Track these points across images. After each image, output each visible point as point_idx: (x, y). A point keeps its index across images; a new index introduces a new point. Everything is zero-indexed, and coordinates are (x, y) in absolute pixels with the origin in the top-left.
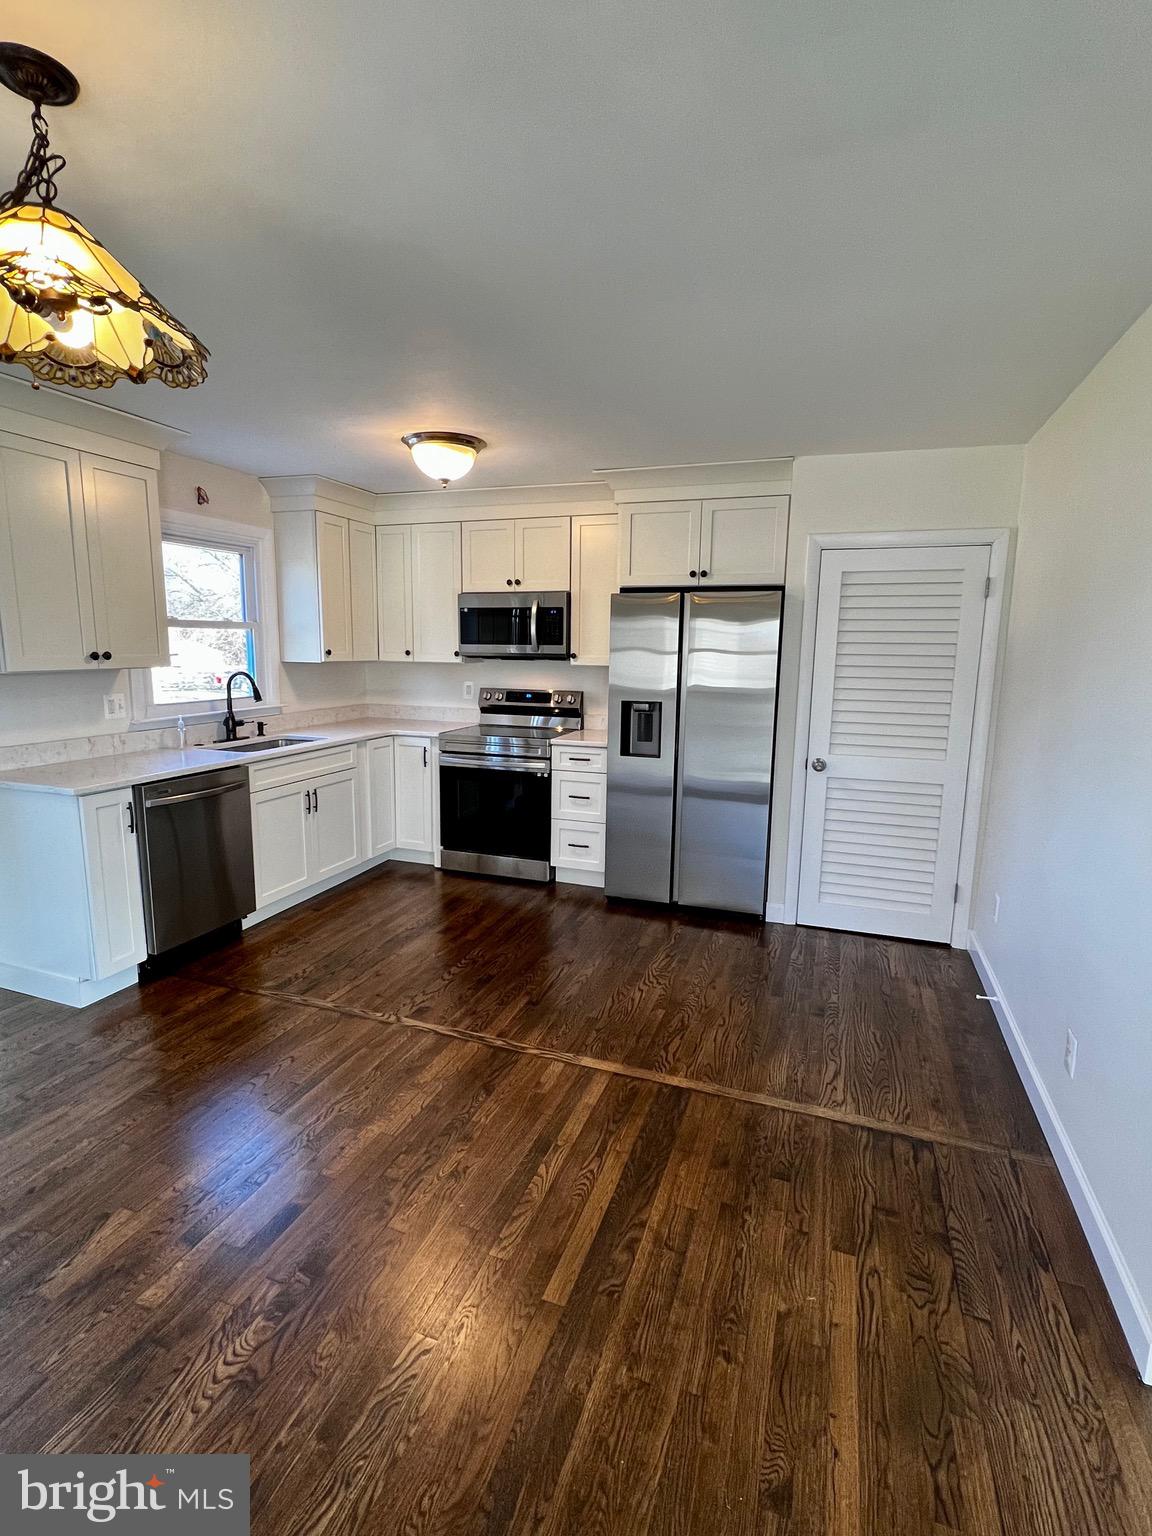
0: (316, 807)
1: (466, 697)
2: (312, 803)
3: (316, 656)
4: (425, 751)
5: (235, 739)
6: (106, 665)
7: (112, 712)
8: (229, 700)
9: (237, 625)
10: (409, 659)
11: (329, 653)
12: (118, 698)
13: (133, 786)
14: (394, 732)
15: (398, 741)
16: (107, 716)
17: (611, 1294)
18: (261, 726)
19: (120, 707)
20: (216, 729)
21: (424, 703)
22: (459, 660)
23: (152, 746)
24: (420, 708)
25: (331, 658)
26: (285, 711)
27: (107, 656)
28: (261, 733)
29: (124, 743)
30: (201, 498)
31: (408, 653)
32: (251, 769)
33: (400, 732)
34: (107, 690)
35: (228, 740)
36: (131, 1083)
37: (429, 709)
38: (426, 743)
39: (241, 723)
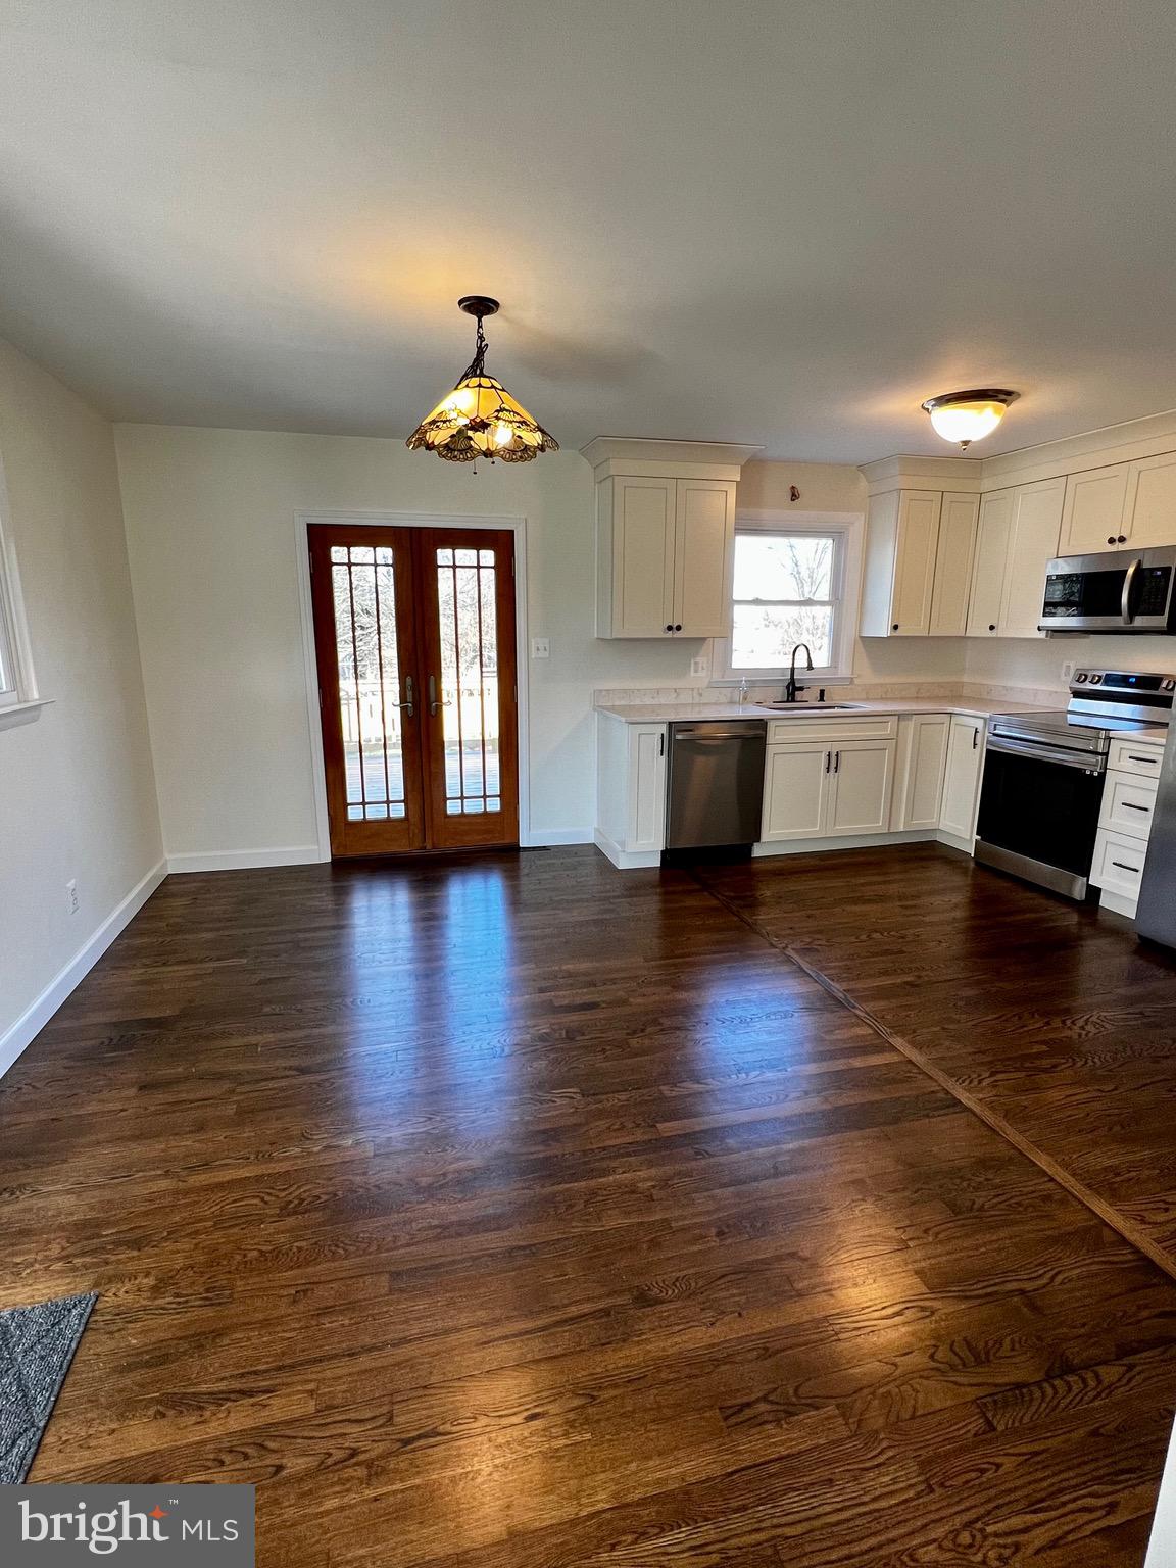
0: (836, 768)
1: (1063, 678)
2: (833, 763)
3: (884, 631)
4: (976, 732)
5: (793, 701)
6: (678, 634)
7: (696, 671)
8: (793, 669)
9: (822, 604)
10: (993, 634)
11: (896, 627)
12: (702, 660)
13: (670, 723)
14: (950, 710)
15: (955, 719)
16: (692, 674)
17: (697, 1153)
18: (822, 692)
19: (703, 668)
20: (780, 692)
21: (1020, 684)
22: (1042, 635)
23: (723, 700)
24: (1011, 689)
25: (899, 633)
26: (856, 681)
27: (679, 628)
28: (822, 699)
29: (701, 695)
30: (794, 496)
31: (992, 628)
32: (771, 725)
33: (957, 710)
34: (696, 655)
35: (788, 701)
36: (599, 913)
37: (1022, 690)
38: (979, 724)
39: (802, 689)
